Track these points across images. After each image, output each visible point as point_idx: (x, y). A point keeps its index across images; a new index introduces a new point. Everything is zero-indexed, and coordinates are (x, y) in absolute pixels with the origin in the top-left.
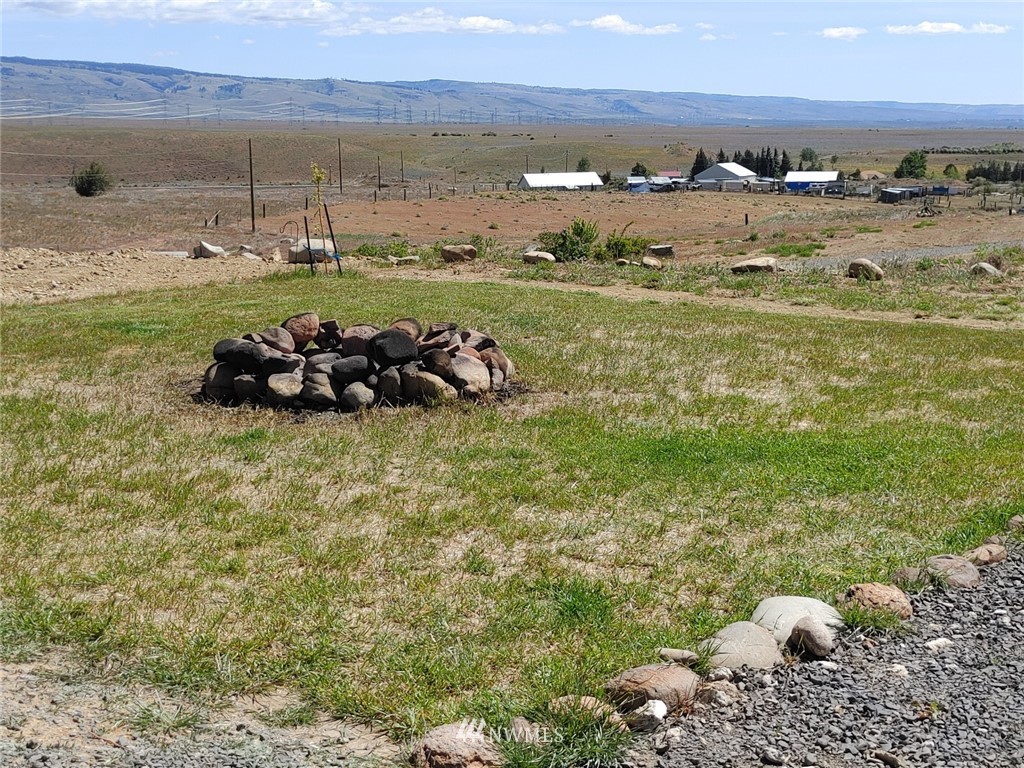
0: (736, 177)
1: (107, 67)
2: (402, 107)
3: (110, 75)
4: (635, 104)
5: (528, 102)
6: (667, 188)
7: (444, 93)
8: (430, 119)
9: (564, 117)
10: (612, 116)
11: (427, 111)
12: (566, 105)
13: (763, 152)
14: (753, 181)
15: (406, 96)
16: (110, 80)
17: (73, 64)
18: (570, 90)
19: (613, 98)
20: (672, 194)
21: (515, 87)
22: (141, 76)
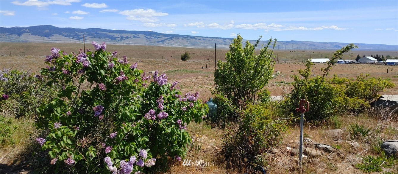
0: (371, 60)
1: (223, 38)
2: (284, 46)
3: (224, 40)
4: (340, 46)
5: (314, 45)
6: (350, 63)
7: (294, 43)
8: (290, 49)
9: (322, 48)
10: (334, 48)
11: (289, 47)
12: (323, 46)
13: (376, 55)
14: (376, 61)
15: (285, 44)
16: (224, 41)
17: (217, 38)
18: (324, 43)
19: (335, 44)
20: (351, 64)
21: (311, 42)
22: (230, 40)
